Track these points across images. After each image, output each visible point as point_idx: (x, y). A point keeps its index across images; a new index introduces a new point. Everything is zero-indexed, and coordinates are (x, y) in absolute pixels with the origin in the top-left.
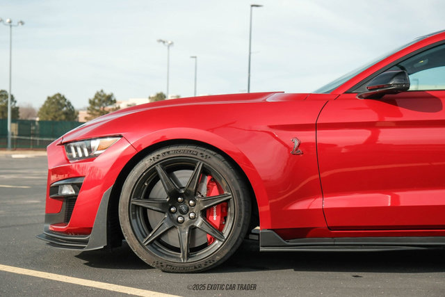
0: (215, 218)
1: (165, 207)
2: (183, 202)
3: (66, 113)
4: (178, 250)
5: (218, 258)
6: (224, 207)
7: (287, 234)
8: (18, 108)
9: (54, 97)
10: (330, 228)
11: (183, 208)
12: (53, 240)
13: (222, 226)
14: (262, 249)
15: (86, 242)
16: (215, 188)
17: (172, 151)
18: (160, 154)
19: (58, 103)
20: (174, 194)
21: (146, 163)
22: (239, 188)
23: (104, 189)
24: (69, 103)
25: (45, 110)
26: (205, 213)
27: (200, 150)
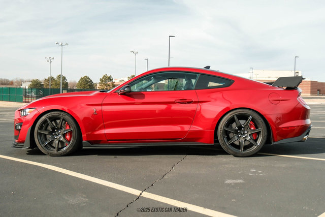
0: (68, 137)
1: (50, 133)
2: (57, 131)
3: (89, 85)
4: (54, 148)
5: (68, 151)
6: (71, 133)
7: (92, 143)
8: (67, 83)
9: (84, 78)
10: (108, 140)
11: (57, 133)
12: (15, 146)
13: (70, 140)
14: (83, 148)
15: (23, 146)
16: (68, 126)
17: (52, 114)
18: (48, 115)
19: (86, 80)
20: (53, 129)
21: (43, 118)
22: (75, 126)
23: (29, 126)
24: (91, 80)
25: (80, 84)
26: (64, 135)
27: (62, 113)
